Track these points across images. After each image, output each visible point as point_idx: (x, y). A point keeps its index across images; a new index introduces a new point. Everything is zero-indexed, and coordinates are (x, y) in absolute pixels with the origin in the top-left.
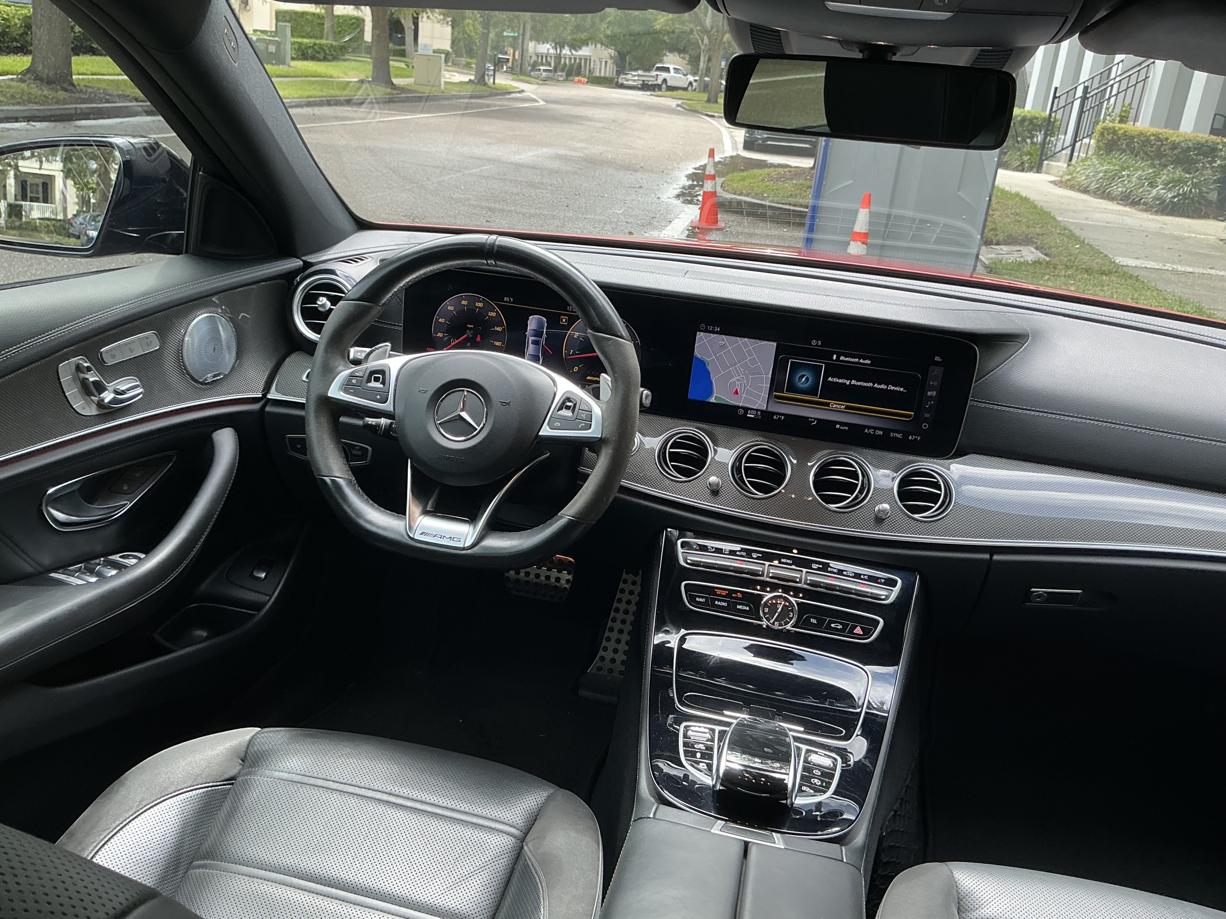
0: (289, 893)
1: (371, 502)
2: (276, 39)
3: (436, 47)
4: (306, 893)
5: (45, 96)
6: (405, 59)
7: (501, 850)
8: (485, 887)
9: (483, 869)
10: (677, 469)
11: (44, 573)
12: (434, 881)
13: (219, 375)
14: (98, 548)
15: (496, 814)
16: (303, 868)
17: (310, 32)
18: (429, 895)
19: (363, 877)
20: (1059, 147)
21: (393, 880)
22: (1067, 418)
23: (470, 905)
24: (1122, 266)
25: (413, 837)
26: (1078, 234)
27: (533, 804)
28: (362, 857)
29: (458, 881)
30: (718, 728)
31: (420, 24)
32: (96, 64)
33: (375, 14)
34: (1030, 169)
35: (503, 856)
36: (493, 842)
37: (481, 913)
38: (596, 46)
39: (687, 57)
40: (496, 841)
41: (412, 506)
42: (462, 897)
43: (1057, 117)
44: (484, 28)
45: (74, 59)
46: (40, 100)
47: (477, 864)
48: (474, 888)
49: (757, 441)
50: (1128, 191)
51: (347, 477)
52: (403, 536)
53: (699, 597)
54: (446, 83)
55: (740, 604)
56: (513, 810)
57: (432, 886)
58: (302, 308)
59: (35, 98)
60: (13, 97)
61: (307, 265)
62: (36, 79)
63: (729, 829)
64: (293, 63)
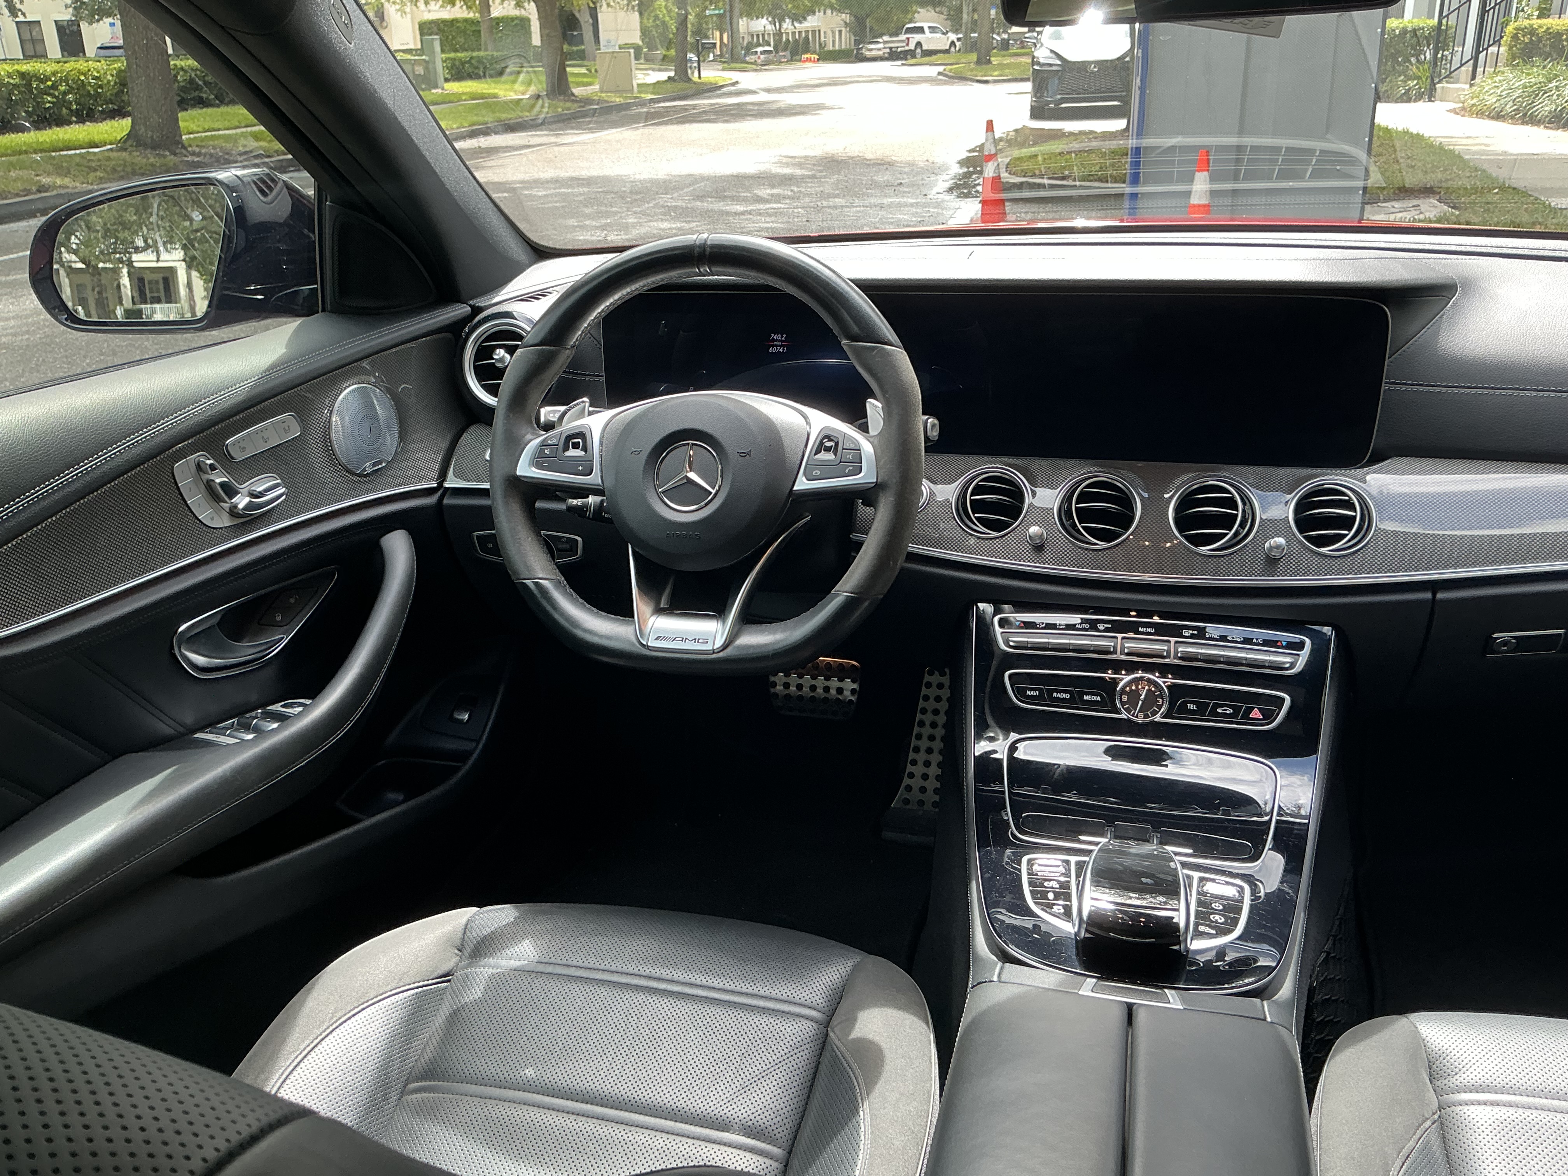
0: (532, 1114)
1: (588, 606)
2: (424, 57)
3: (622, 42)
4: (554, 1113)
5: (152, 165)
6: (585, 63)
7: (799, 1039)
8: (783, 1089)
9: (779, 1065)
10: (983, 522)
11: (187, 734)
12: (717, 1086)
13: (380, 462)
14: (254, 698)
15: (789, 993)
16: (547, 1081)
17: (464, 44)
18: (711, 1104)
19: (625, 1086)
20: (1456, 64)
21: (664, 1088)
22: (1522, 393)
23: (766, 1114)
24: (1561, 209)
25: (684, 1030)
26: (1494, 175)
27: (835, 977)
28: (622, 1060)
29: (747, 1083)
30: (1073, 859)
31: (599, 15)
32: (208, 118)
33: (542, 9)
34: (1419, 97)
35: (803, 1047)
36: (789, 1030)
37: (781, 1123)
38: (825, 13)
39: (945, 10)
40: (792, 1028)
41: (640, 604)
42: (755, 1104)
43: (1450, 23)
44: (679, 8)
45: (181, 115)
46: (146, 170)
47: (771, 1060)
48: (769, 1091)
49: (1091, 472)
50: (1559, 108)
51: (553, 577)
52: (634, 645)
53: (1031, 689)
54: (638, 85)
55: (1087, 694)
56: (810, 987)
57: (715, 1092)
58: (475, 368)
59: (140, 169)
60: (114, 170)
61: (477, 310)
62: (138, 145)
63: (1103, 990)
64: (447, 86)
